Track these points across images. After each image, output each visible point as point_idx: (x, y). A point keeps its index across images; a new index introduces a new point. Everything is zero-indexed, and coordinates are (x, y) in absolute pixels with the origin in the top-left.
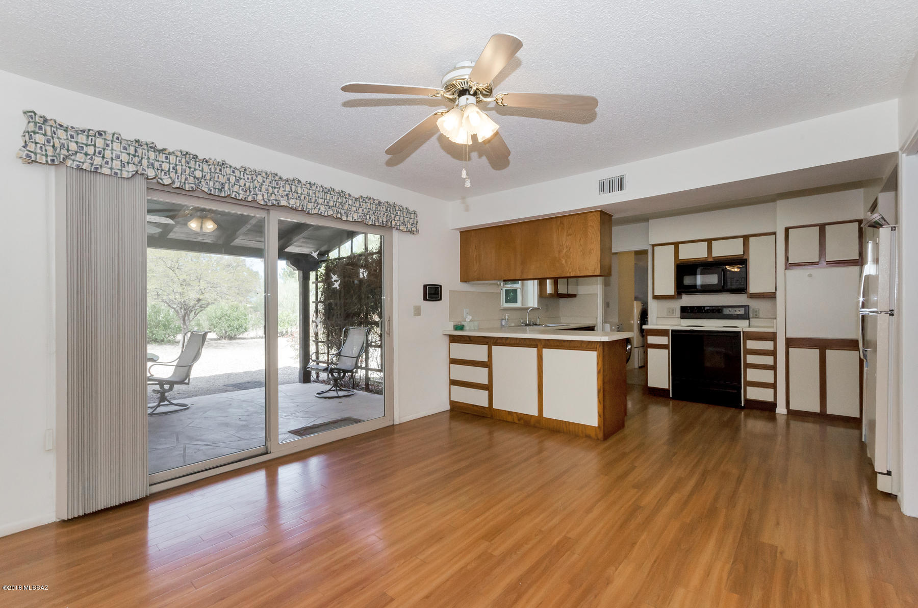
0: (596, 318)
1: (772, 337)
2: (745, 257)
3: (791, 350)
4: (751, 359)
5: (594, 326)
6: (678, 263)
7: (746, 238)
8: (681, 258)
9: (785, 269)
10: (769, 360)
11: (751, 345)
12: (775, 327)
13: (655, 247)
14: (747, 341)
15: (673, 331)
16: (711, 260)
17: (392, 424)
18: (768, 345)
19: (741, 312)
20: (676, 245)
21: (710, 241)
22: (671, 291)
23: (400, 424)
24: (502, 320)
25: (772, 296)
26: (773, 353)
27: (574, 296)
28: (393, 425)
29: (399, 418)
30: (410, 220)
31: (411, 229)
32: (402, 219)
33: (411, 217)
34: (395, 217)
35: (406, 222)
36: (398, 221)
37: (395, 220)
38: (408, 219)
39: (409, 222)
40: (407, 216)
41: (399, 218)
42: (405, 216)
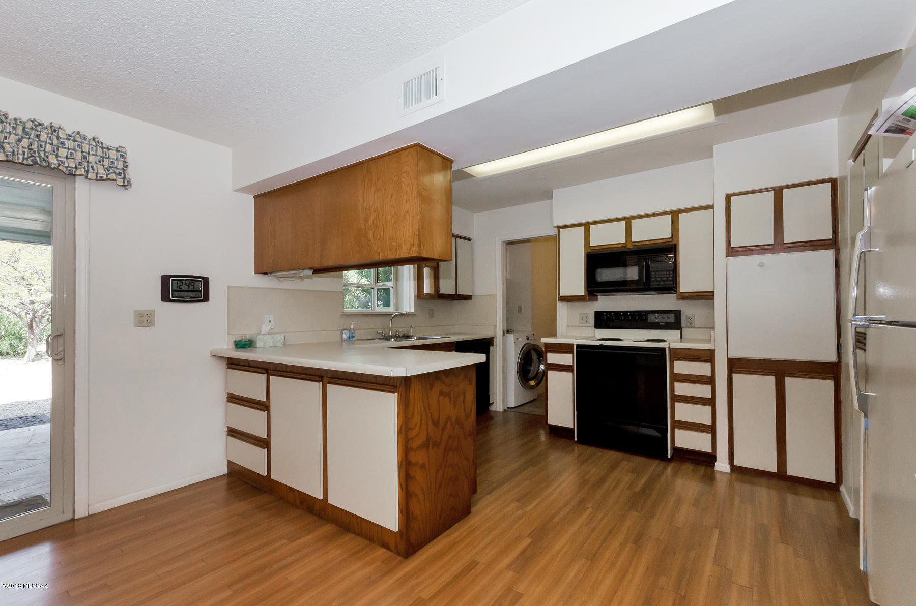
0: (495, 327)
1: (708, 357)
2: (674, 242)
3: (735, 376)
4: (681, 389)
5: (493, 338)
6: (589, 251)
7: (675, 215)
8: (593, 243)
9: (726, 257)
10: (704, 391)
11: (681, 367)
12: (712, 340)
13: (561, 230)
14: (675, 362)
15: (578, 346)
16: (630, 246)
17: (69, 517)
18: (703, 369)
19: (671, 319)
20: (587, 226)
21: (628, 220)
22: (580, 290)
23: (89, 516)
24: (344, 330)
25: (708, 297)
26: (710, 380)
27: (469, 297)
28: (73, 520)
29: (88, 506)
30: (103, 161)
31: (107, 175)
32: (78, 156)
33: (106, 155)
34: (58, 150)
35: (93, 162)
36: (67, 157)
37: (57, 156)
38: (98, 158)
39: (101, 164)
40: (94, 153)
41: (71, 154)
42: (89, 152)
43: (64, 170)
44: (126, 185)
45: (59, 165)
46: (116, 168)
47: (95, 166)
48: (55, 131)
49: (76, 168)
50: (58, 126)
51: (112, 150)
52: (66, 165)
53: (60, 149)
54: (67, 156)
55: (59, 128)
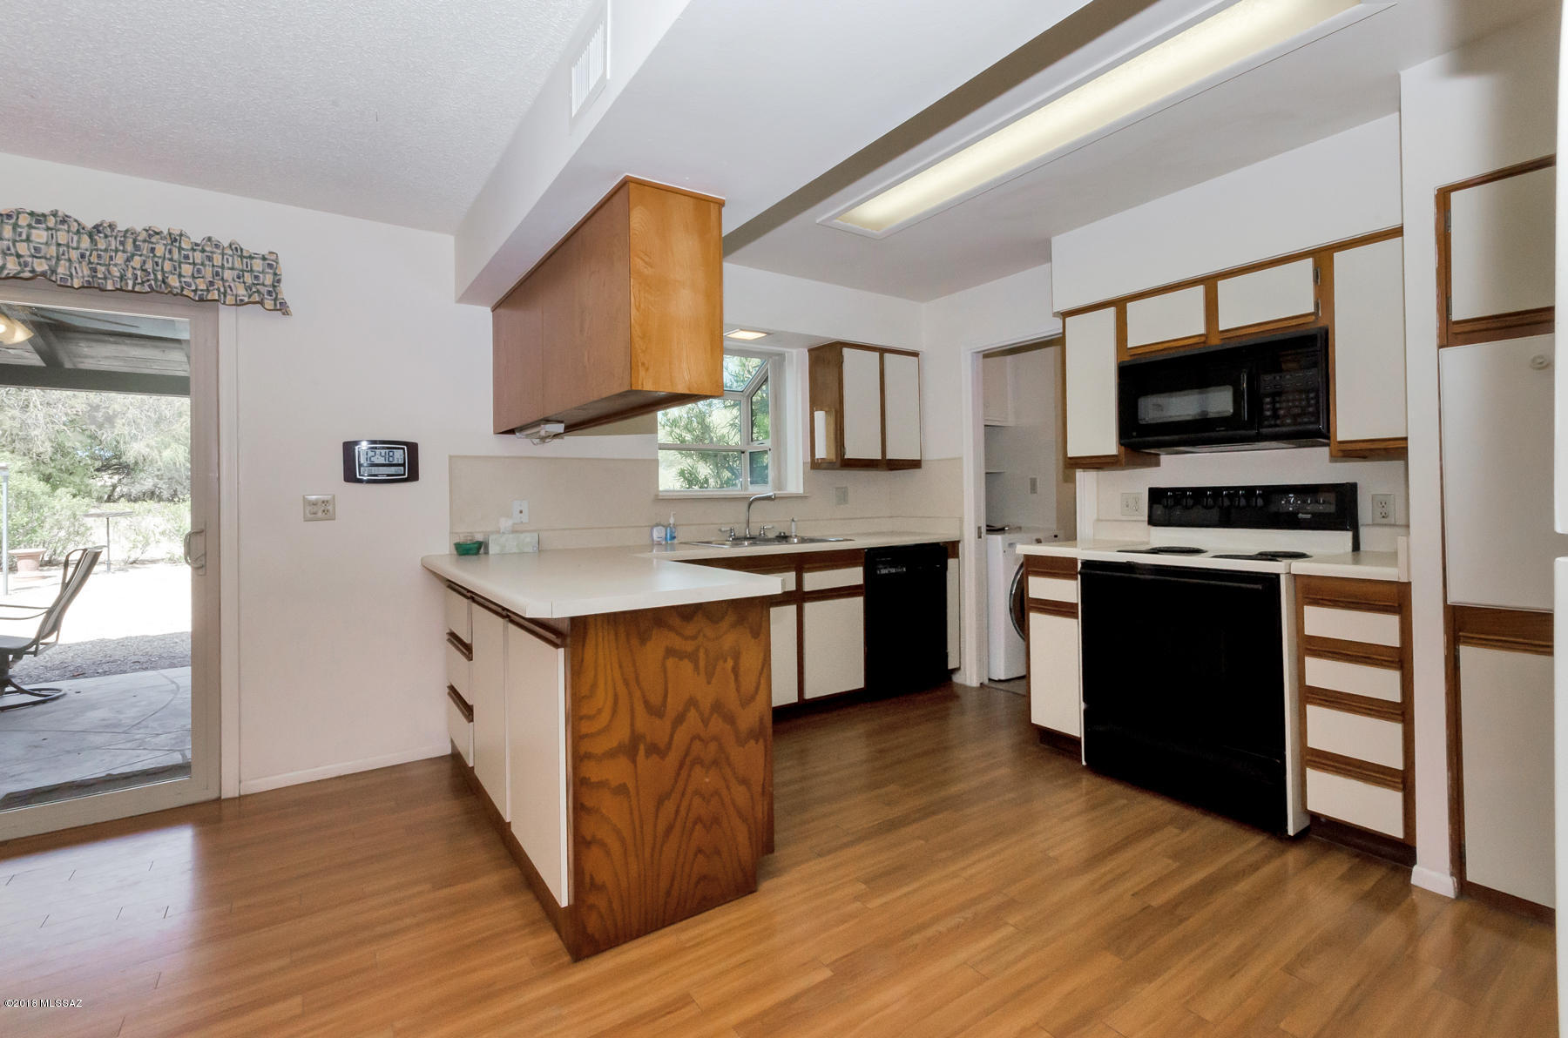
0: (961, 520)
1: (1394, 599)
2: (1321, 323)
3: (1467, 653)
4: (1321, 673)
5: (958, 542)
6: (1127, 358)
7: (1322, 259)
8: (1133, 341)
9: (1441, 346)
10: (1382, 684)
11: (1322, 622)
12: (1402, 557)
13: (1068, 319)
14: (1305, 607)
15: (1086, 564)
16: (1215, 342)
17: (214, 795)
18: (1380, 629)
19: (1326, 506)
20: (1120, 304)
21: (1210, 283)
22: (1108, 445)
23: (240, 797)
24: (657, 525)
25: (1393, 450)
26: (1400, 659)
27: (915, 464)
28: (219, 800)
29: (240, 782)
30: (243, 276)
31: (250, 296)
32: (208, 272)
33: (247, 267)
34: (180, 267)
35: (230, 279)
36: (193, 277)
37: (180, 276)
38: (236, 273)
39: (242, 280)
40: (230, 265)
41: (199, 271)
42: (223, 264)
43: (192, 295)
44: (282, 308)
45: (182, 289)
46: (263, 285)
47: (232, 285)
48: (176, 240)
49: (208, 290)
50: (178, 233)
51: (256, 258)
52: (193, 288)
53: (182, 265)
54: (193, 274)
55: (181, 235)
